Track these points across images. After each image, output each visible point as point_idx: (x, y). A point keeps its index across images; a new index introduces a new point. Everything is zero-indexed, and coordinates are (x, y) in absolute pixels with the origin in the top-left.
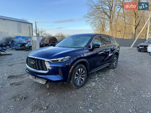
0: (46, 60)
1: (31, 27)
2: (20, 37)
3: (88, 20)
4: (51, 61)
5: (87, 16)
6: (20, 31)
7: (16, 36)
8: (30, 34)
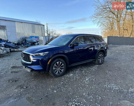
0: (31, 54)
1: (43, 28)
2: (33, 37)
3: (95, 19)
4: (35, 55)
5: (94, 16)
6: (34, 31)
7: (31, 36)
8: (42, 34)
